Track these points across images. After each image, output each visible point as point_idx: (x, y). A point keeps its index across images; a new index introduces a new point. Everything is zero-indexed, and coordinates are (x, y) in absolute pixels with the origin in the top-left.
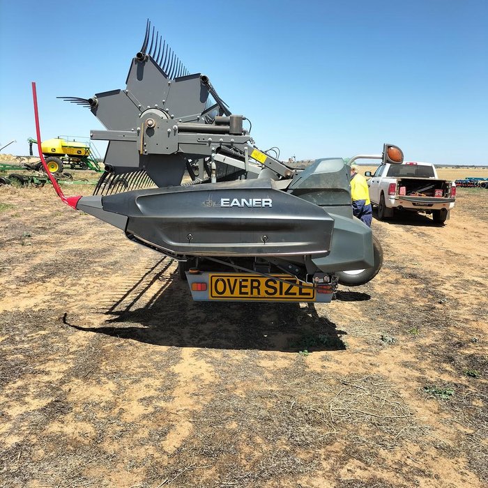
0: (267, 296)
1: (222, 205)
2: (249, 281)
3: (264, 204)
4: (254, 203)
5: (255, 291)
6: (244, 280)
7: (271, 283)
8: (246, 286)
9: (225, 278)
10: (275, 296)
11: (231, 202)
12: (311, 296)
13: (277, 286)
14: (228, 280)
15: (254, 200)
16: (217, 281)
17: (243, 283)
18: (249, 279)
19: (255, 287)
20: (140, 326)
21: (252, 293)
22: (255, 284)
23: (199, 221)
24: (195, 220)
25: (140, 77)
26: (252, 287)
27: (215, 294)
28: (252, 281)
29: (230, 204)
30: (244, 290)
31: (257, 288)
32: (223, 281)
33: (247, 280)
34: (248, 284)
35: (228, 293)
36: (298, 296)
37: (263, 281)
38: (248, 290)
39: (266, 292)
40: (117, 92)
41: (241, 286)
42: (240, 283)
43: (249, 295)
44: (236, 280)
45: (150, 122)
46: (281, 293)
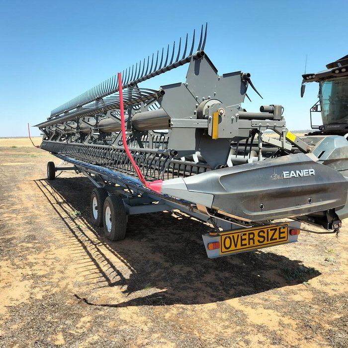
0: (259, 244)
1: (285, 177)
2: (247, 234)
3: (310, 173)
4: (305, 173)
5: (251, 241)
6: (244, 235)
7: (261, 234)
8: (245, 239)
9: (230, 235)
10: (264, 243)
11: (290, 174)
12: (286, 239)
13: (265, 235)
14: (233, 236)
15: (304, 171)
16: (226, 238)
17: (243, 237)
18: (247, 233)
19: (252, 239)
20: (159, 291)
21: (249, 244)
22: (251, 236)
23: (271, 192)
24: (268, 192)
25: (197, 73)
26: (250, 239)
27: (224, 250)
28: (249, 234)
29: (289, 176)
30: (244, 242)
31: (253, 239)
32: (230, 238)
33: (245, 234)
34: (246, 237)
35: (233, 247)
36: (278, 240)
37: (256, 233)
38: (246, 242)
39: (259, 241)
40: (179, 84)
41: (242, 240)
42: (241, 237)
43: (248, 246)
44: (238, 235)
45: (222, 111)
46: (268, 241)
